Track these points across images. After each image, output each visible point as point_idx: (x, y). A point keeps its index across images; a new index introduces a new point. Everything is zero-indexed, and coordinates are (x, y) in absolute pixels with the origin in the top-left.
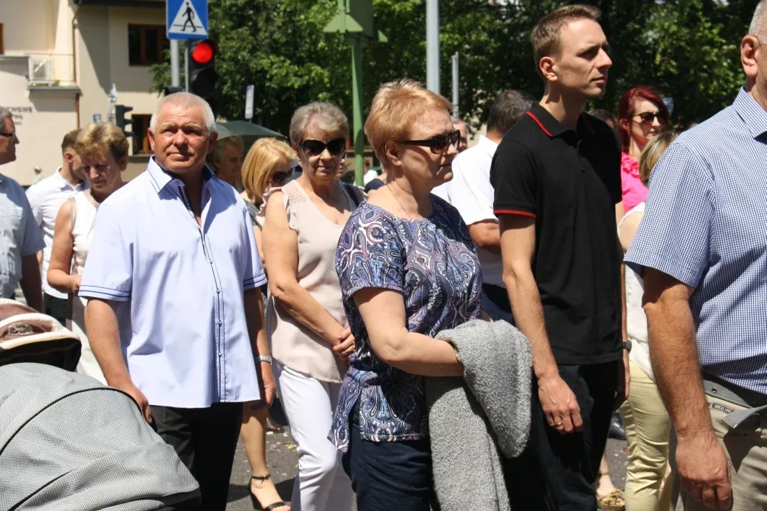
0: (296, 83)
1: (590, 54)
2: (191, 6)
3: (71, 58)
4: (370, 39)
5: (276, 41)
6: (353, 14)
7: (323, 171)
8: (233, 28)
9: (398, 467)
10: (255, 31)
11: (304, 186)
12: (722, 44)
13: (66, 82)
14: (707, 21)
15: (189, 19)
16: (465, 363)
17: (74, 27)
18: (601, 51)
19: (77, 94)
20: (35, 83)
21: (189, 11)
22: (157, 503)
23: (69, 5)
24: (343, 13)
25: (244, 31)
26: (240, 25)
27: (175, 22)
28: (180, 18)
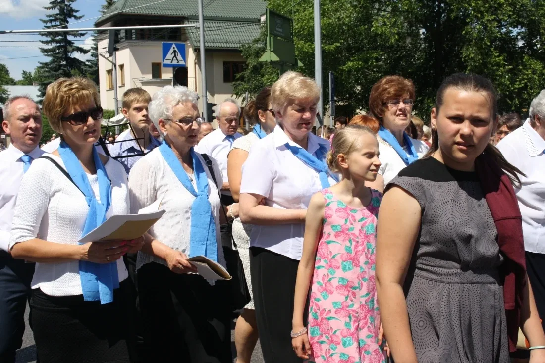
2: (176, 49)
3: (194, 79)
6: (275, 52)
12: (505, 65)
14: (496, 53)
17: (195, 64)
21: (175, 51)
23: (193, 53)
24: (270, 51)
27: (167, 58)
28: (170, 56)
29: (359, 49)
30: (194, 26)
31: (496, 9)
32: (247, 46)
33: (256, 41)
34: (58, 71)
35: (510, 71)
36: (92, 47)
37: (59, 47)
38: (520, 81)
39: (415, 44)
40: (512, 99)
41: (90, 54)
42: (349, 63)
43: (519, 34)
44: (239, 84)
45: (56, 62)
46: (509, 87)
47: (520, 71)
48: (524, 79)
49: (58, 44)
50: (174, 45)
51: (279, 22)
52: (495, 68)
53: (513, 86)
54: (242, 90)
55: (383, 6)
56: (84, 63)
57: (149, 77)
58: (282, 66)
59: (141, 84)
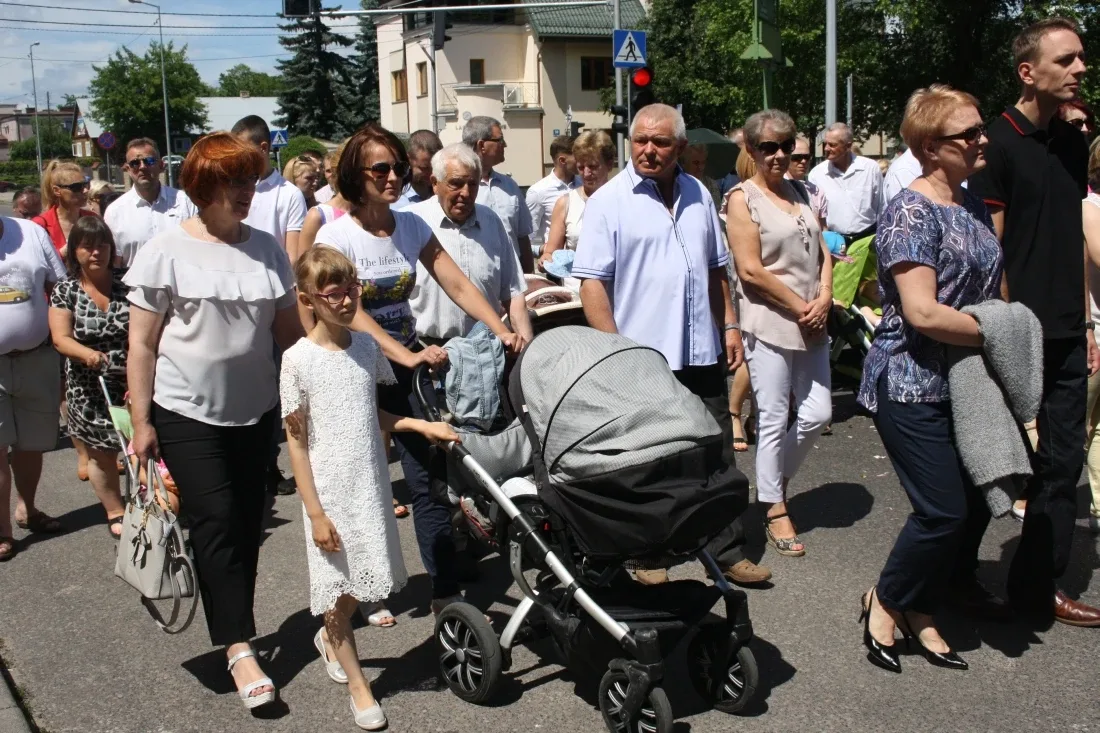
0: (717, 101)
1: (1066, 61)
2: (633, 40)
3: (537, 84)
4: (778, 64)
5: (699, 68)
6: (765, 43)
7: (777, 169)
8: (665, 58)
9: (924, 423)
10: (683, 60)
11: (759, 184)
13: (532, 105)
15: (631, 51)
16: (986, 335)
17: (539, 60)
18: (1077, 59)
19: (540, 114)
20: (508, 106)
21: (631, 44)
22: (693, 444)
23: (535, 43)
24: (756, 43)
25: (674, 60)
26: (671, 56)
27: (620, 53)
28: (624, 51)
34: (310, 72)
36: (357, 35)
37: (308, 36)
41: (355, 45)
45: (305, 58)
49: (307, 31)
50: (630, 35)
56: (346, 60)
59: (455, 93)
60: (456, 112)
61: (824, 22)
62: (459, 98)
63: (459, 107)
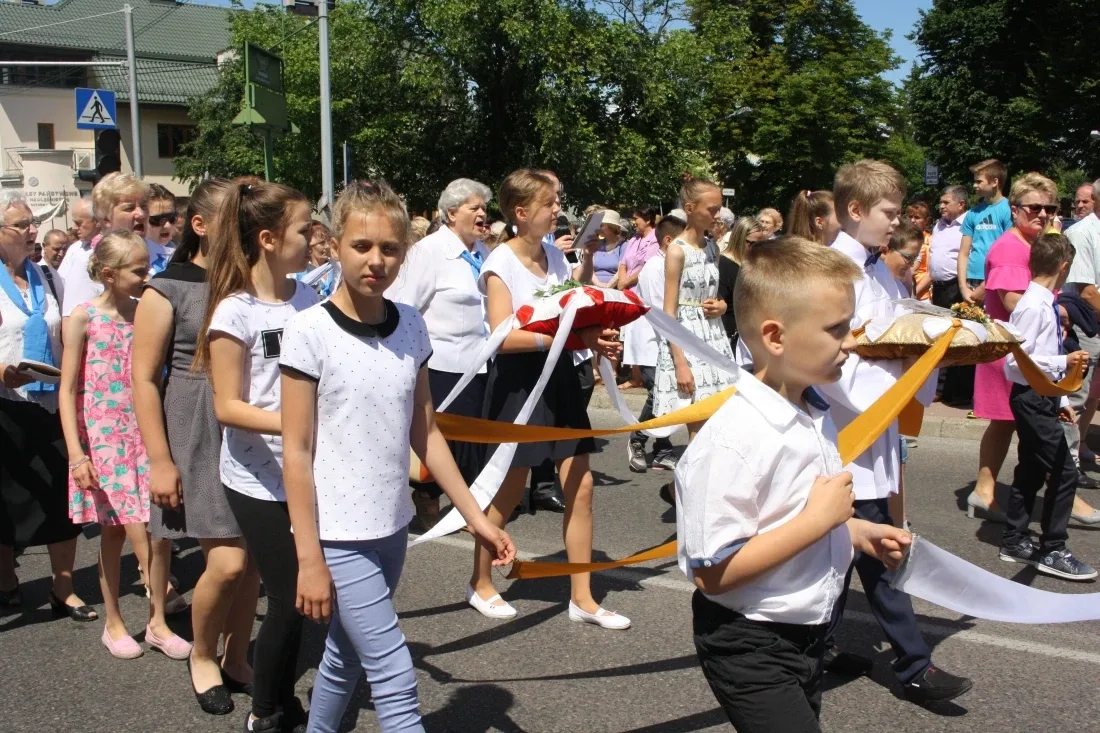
2: (99, 99)
6: (257, 108)
12: (595, 139)
14: (583, 120)
15: (98, 111)
21: (97, 104)
24: (248, 108)
27: (84, 114)
28: (89, 111)
29: (379, 110)
30: (119, 66)
31: (585, 57)
32: (197, 100)
33: (212, 93)
35: (602, 148)
38: (616, 163)
39: (463, 104)
40: (605, 189)
42: (366, 130)
43: (610, 95)
44: (185, 161)
46: (600, 171)
47: (616, 148)
48: (621, 160)
50: (95, 94)
51: (263, 62)
52: (582, 142)
53: (606, 170)
54: (189, 170)
55: (417, 46)
57: (34, 146)
58: (269, 131)
59: (20, 158)
60: (22, 177)
61: (318, 93)
62: (24, 163)
63: (24, 172)
